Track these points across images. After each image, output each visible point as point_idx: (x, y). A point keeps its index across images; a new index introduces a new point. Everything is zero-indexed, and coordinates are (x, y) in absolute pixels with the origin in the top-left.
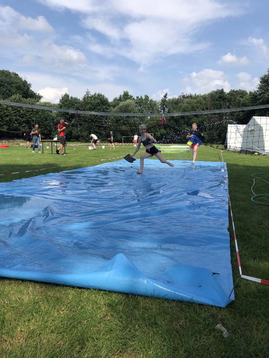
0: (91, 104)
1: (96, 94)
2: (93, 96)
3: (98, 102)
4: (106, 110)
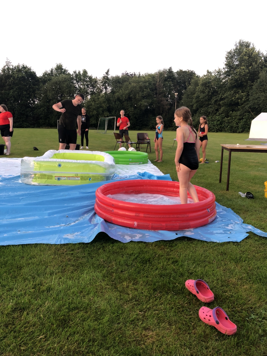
0: (14, 78)
1: (19, 66)
2: (15, 68)
3: (23, 76)
4: (33, 86)
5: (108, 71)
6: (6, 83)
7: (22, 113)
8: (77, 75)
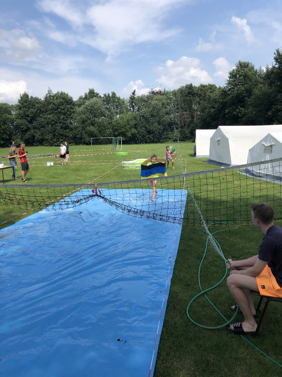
1: (59, 93)
2: (55, 95)
3: (61, 101)
4: (71, 110)
5: (134, 91)
6: (48, 108)
7: (62, 133)
8: (107, 97)
